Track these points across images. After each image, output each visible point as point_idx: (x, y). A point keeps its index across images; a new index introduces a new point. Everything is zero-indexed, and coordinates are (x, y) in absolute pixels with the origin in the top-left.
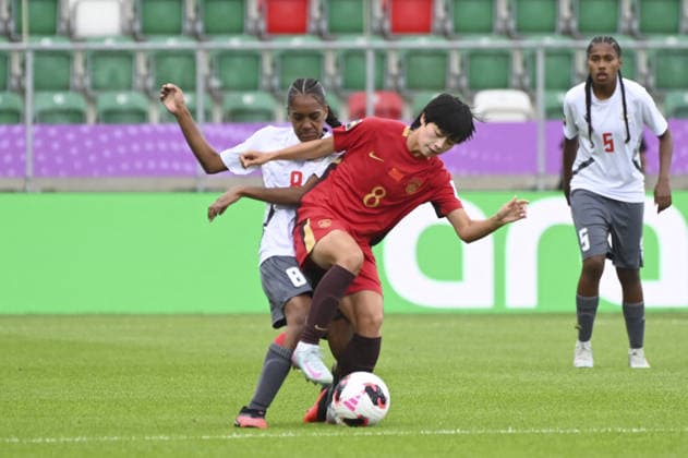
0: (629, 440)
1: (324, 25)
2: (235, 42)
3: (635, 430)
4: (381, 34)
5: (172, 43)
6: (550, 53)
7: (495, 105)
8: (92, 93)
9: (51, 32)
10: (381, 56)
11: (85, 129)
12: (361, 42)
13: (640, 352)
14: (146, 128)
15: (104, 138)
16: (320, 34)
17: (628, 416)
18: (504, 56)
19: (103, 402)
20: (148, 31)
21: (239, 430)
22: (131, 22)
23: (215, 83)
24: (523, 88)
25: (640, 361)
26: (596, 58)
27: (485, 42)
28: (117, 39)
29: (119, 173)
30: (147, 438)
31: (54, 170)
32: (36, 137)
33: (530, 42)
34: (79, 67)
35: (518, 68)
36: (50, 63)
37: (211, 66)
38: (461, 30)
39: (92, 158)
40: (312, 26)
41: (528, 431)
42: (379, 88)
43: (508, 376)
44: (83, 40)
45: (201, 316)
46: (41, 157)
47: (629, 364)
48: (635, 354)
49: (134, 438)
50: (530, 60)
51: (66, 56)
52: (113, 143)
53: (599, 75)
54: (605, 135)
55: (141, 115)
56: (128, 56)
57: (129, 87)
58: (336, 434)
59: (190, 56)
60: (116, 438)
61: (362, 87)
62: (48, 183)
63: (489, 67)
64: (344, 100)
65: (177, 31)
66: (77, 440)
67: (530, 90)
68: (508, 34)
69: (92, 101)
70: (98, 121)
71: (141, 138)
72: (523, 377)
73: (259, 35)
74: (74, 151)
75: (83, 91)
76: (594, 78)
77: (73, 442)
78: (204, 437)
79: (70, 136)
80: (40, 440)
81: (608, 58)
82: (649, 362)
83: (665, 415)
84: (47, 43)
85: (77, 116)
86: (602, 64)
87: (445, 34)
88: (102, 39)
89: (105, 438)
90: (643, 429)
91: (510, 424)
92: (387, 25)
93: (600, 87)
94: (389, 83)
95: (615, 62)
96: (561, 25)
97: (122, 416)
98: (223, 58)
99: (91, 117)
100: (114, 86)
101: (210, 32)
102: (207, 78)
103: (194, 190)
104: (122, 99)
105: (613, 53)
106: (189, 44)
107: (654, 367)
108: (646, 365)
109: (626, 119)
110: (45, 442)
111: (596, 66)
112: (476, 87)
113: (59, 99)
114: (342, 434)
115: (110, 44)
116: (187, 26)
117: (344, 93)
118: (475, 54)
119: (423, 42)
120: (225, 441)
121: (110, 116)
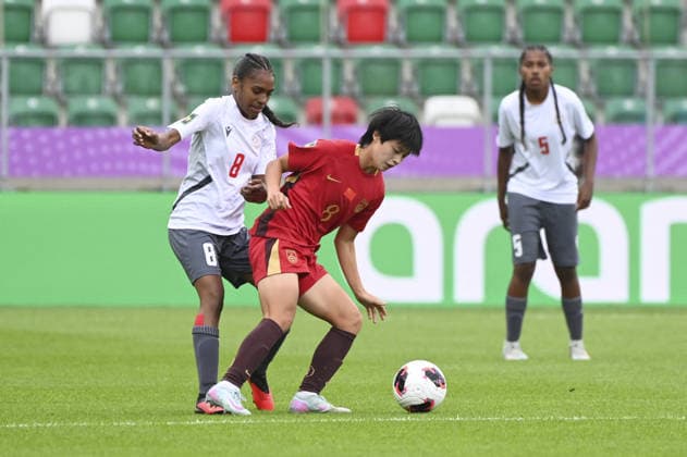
0: (571, 428)
1: (284, 35)
2: (199, 51)
3: (576, 418)
4: (338, 43)
5: (139, 51)
6: (497, 62)
7: (444, 112)
8: (64, 98)
9: (26, 39)
10: (337, 64)
11: (58, 131)
12: (318, 50)
13: (580, 343)
14: (115, 131)
15: (75, 140)
16: (279, 43)
17: (570, 405)
18: (453, 64)
19: (73, 390)
20: (117, 39)
21: (202, 416)
22: (101, 31)
23: (181, 89)
24: (470, 94)
25: (581, 352)
26: (530, 64)
27: (435, 51)
28: (88, 47)
29: (89, 173)
30: (115, 424)
31: (28, 170)
32: (12, 138)
33: (478, 51)
34: (51, 73)
35: (466, 75)
36: (24, 69)
37: (177, 72)
38: (413, 40)
39: (64, 159)
40: (272, 35)
41: (475, 419)
42: (336, 94)
43: (456, 367)
44: (56, 47)
45: (166, 308)
46: (16, 158)
47: (570, 356)
48: (576, 346)
49: (102, 424)
50: (478, 69)
51: (39, 63)
52: (84, 145)
53: (532, 79)
54: (540, 139)
55: (109, 119)
56: (98, 63)
57: (99, 92)
58: (294, 421)
59: (156, 63)
60: (85, 424)
61: (318, 93)
62: (23, 182)
63: (439, 75)
64: (302, 105)
65: (144, 39)
66: (49, 425)
67: (478, 96)
68: (457, 44)
69: (63, 104)
70: (69, 123)
71: (111, 141)
72: (470, 368)
73: (221, 44)
74: (47, 152)
75: (56, 96)
76: (527, 83)
77: (45, 427)
78: (169, 423)
79: (43, 139)
80: (14, 425)
81: (541, 64)
82: (589, 354)
83: (605, 403)
84: (21, 50)
85: (49, 119)
86: (536, 69)
87: (397, 44)
88: (73, 46)
89: (75, 424)
90: (583, 418)
91: (458, 412)
92: (343, 35)
93: (534, 92)
94: (345, 89)
95: (547, 68)
96: (508, 36)
97: (90, 404)
98: (188, 64)
99: (63, 120)
100: (85, 91)
101: (177, 40)
102: (173, 85)
103: (159, 190)
104: (92, 104)
105: (546, 60)
106: (155, 52)
107: (594, 359)
108: (586, 357)
109: (560, 123)
110: (18, 428)
111: (529, 72)
112: (427, 93)
113: (33, 103)
114: (299, 420)
115: (81, 52)
116: (154, 35)
117: (302, 99)
118: (425, 64)
119: (376, 51)
120: (188, 427)
121: (81, 119)
